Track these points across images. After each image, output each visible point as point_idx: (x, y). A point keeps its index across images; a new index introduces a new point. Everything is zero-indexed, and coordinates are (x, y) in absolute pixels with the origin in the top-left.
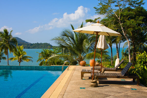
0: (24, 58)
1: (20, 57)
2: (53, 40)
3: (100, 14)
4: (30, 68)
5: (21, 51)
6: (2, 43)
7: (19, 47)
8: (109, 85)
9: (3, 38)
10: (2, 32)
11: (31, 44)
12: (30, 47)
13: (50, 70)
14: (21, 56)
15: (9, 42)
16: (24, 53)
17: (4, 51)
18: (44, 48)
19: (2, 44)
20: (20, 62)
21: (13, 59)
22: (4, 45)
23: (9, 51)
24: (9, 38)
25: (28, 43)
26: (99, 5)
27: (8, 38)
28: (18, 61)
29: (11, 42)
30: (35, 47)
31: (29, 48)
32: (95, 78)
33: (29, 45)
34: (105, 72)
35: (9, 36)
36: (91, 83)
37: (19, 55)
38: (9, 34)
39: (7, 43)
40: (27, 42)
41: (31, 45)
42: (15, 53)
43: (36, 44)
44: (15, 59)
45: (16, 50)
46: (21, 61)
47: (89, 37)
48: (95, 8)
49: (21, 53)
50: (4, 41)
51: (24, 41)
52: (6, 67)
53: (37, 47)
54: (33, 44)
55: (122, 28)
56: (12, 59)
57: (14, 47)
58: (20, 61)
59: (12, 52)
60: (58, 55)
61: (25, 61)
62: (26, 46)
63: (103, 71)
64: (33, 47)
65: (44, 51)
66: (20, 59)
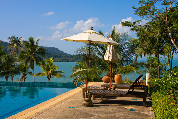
0: (55, 73)
1: (49, 72)
2: (78, 51)
3: (140, 16)
4: (43, 84)
5: (51, 64)
6: (26, 54)
7: (49, 60)
8: (109, 104)
9: (28, 49)
10: (27, 42)
11: (71, 55)
12: (70, 59)
13: (66, 88)
14: (51, 70)
15: (36, 54)
16: (54, 67)
17: (28, 64)
18: (78, 61)
19: (26, 56)
20: (49, 79)
21: (41, 74)
22: (30, 57)
23: (35, 64)
24: (36, 48)
25: (68, 54)
26: (140, 3)
27: (34, 48)
28: (47, 77)
29: (37, 53)
30: (76, 59)
31: (68, 61)
32: (89, 95)
33: (68, 56)
34: (116, 90)
35: (36, 45)
36: (84, 101)
37: (48, 69)
38: (35, 44)
39: (33, 55)
40: (65, 54)
41: (71, 57)
42: (43, 67)
43: (77, 55)
44: (43, 74)
45: (44, 64)
46: (51, 77)
47: (123, 46)
48: (134, 8)
49: (50, 67)
50: (29, 52)
51: (62, 52)
52: (15, 83)
53: (79, 60)
54: (74, 55)
55: (170, 34)
56: (39, 74)
57: (41, 60)
58: (49, 77)
59: (39, 65)
60: (84, 70)
61: (56, 77)
62: (64, 58)
63: (113, 88)
64: (73, 59)
65: (79, 64)
66: (50, 75)
